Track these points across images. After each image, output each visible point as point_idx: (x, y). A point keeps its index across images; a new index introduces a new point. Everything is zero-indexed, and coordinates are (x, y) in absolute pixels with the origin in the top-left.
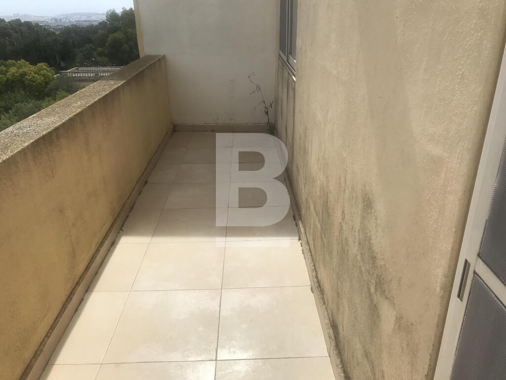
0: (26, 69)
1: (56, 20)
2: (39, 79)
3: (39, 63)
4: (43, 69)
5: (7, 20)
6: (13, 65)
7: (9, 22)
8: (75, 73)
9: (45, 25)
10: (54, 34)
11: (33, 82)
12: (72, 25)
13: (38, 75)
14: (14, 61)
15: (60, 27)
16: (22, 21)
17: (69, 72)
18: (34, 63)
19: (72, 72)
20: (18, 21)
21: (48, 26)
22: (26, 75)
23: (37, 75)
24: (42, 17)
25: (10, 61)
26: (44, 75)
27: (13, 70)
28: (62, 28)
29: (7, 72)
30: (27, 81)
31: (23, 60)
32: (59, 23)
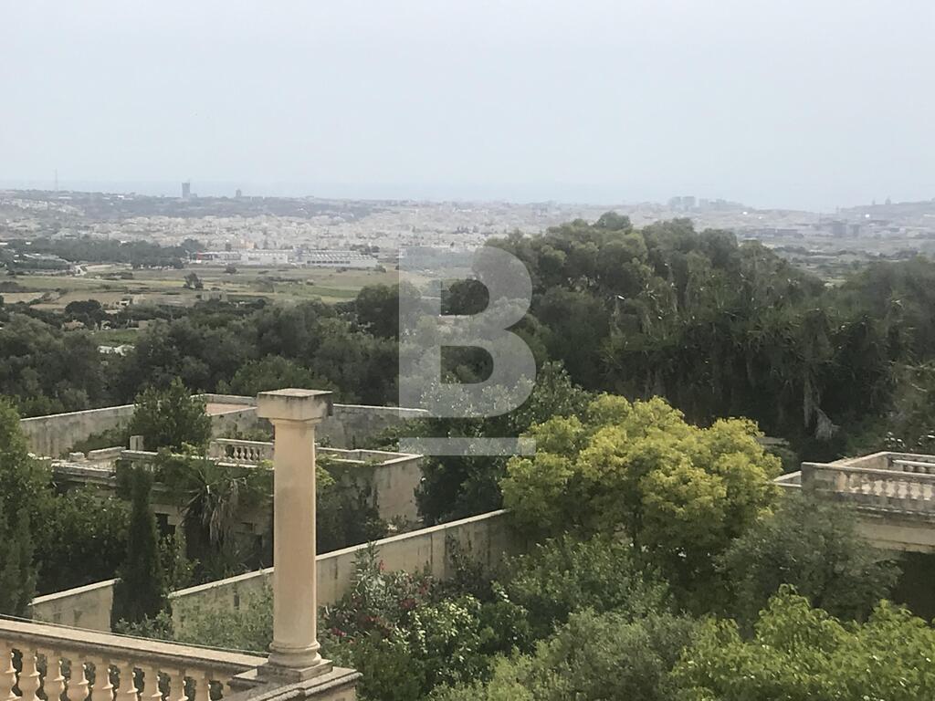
0: (659, 442)
1: (838, 227)
2: (709, 489)
3: (726, 417)
4: (734, 449)
5: (639, 223)
6: (616, 416)
7: (646, 232)
8: (873, 477)
9: (788, 249)
10: (817, 288)
11: (680, 502)
12: (903, 254)
13: (709, 471)
14: (621, 400)
15: (849, 259)
16: (699, 229)
17: (848, 473)
18: (701, 415)
19: (861, 473)
20: (683, 226)
21: (800, 251)
22: (657, 467)
23: (700, 472)
24: (782, 214)
25: (607, 399)
26: (731, 477)
27: (607, 439)
28: (856, 265)
29: (582, 442)
30: (653, 497)
31: (659, 402)
32: (848, 243)
